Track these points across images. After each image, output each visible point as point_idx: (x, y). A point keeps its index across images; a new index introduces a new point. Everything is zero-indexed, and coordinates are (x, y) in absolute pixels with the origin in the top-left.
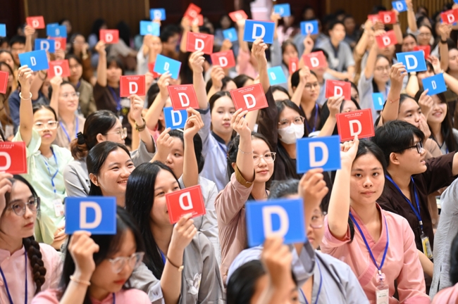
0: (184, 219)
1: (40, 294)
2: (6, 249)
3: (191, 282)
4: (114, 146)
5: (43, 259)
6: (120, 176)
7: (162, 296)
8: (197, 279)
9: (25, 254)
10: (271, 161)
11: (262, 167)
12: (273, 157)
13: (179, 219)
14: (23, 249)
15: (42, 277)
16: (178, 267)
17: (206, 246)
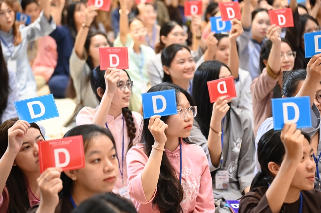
0: (220, 100)
1: (133, 147)
2: (112, 115)
3: (235, 144)
4: (180, 47)
5: (134, 122)
6: (185, 68)
7: (209, 153)
8: (238, 143)
9: (123, 118)
10: (292, 58)
11: (286, 62)
12: (294, 55)
13: (217, 100)
14: (122, 115)
15: (133, 133)
16: (218, 133)
17: (246, 120)
